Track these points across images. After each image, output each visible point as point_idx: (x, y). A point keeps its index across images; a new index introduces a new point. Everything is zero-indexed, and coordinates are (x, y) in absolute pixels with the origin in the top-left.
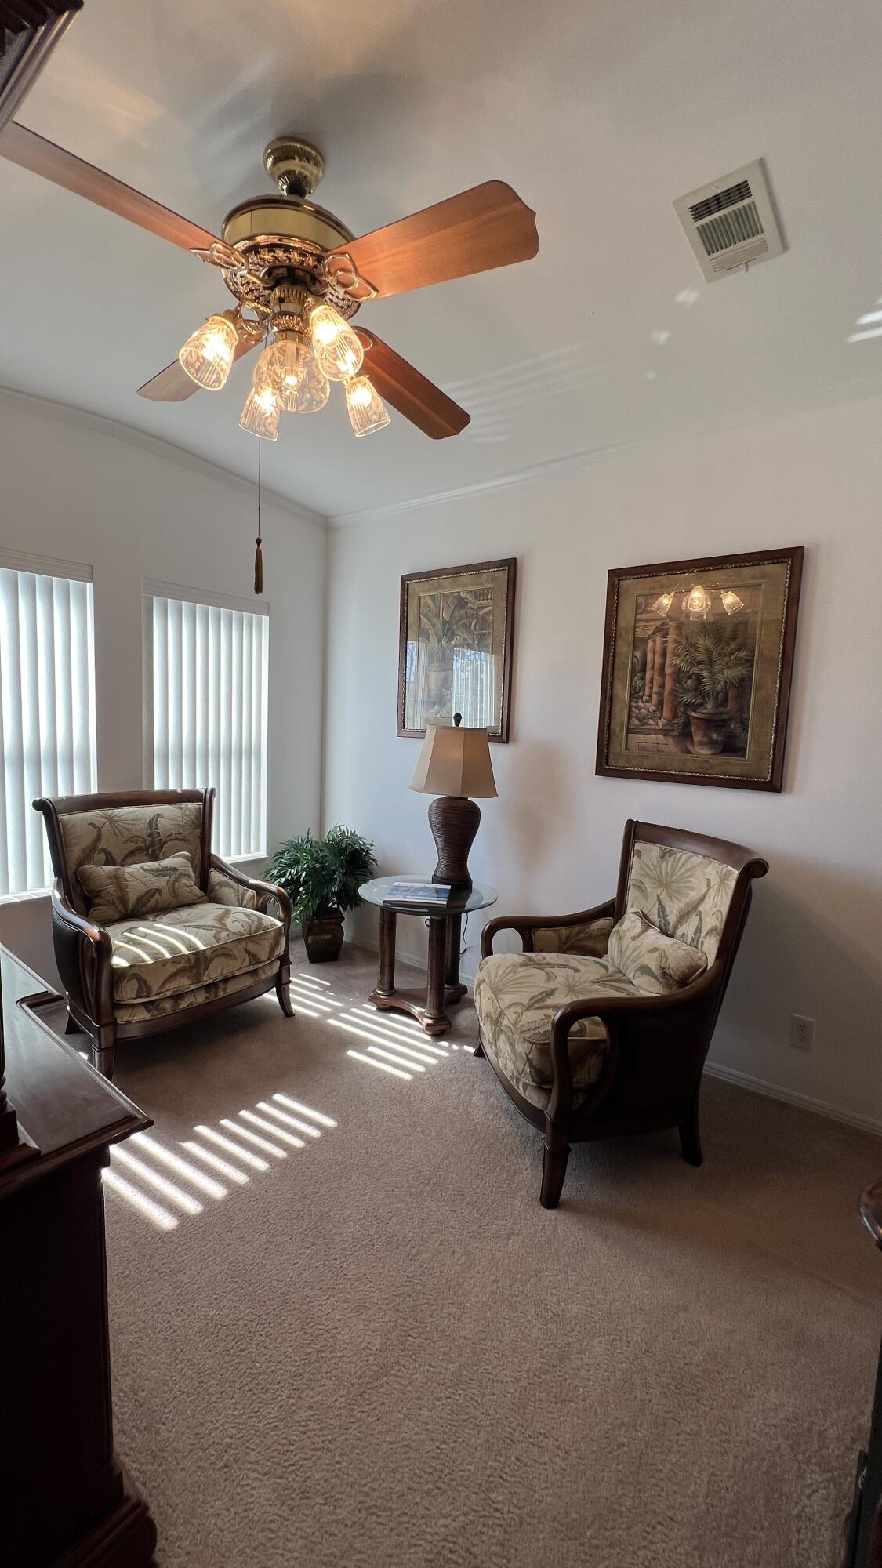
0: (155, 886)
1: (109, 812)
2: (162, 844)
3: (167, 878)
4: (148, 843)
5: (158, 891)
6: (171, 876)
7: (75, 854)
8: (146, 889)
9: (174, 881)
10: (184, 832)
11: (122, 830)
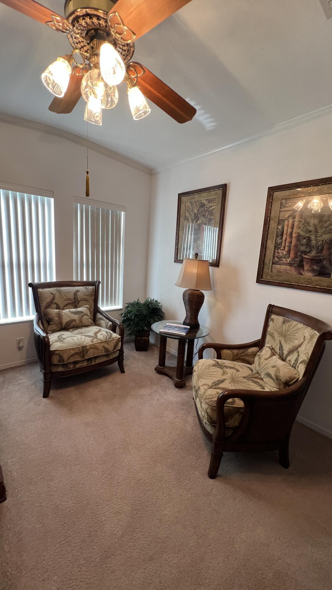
0: (73, 318)
1: (59, 288)
2: (79, 302)
3: (78, 315)
4: (73, 301)
5: (75, 320)
6: (80, 314)
7: (43, 304)
8: (69, 319)
9: (81, 317)
10: (87, 297)
11: (63, 296)
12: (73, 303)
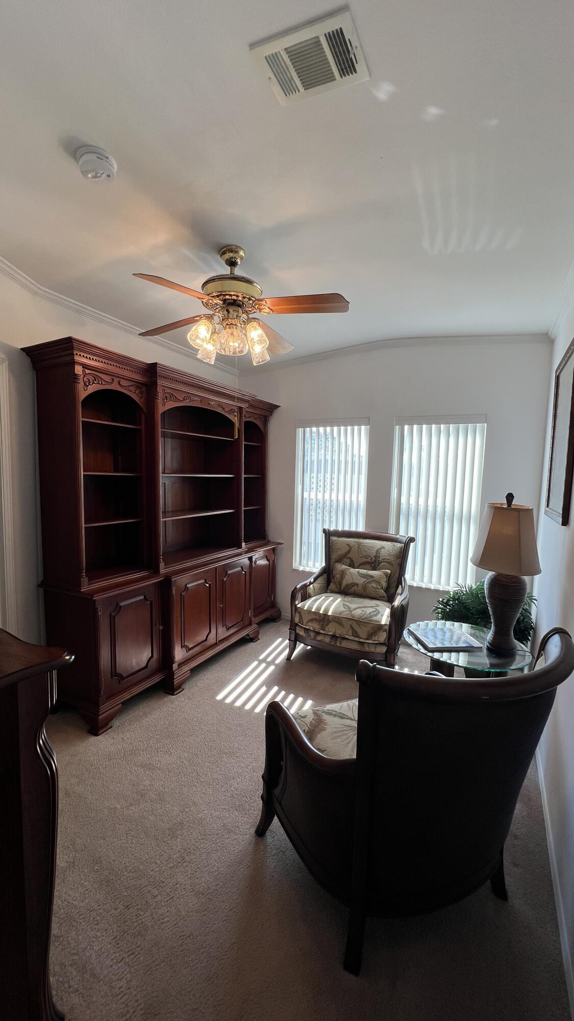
0: (358, 582)
1: (361, 540)
2: (379, 563)
3: (365, 580)
4: (373, 560)
5: (357, 585)
6: (368, 579)
7: (334, 556)
8: (352, 582)
9: (367, 583)
10: (392, 559)
11: (363, 551)
12: (372, 563)
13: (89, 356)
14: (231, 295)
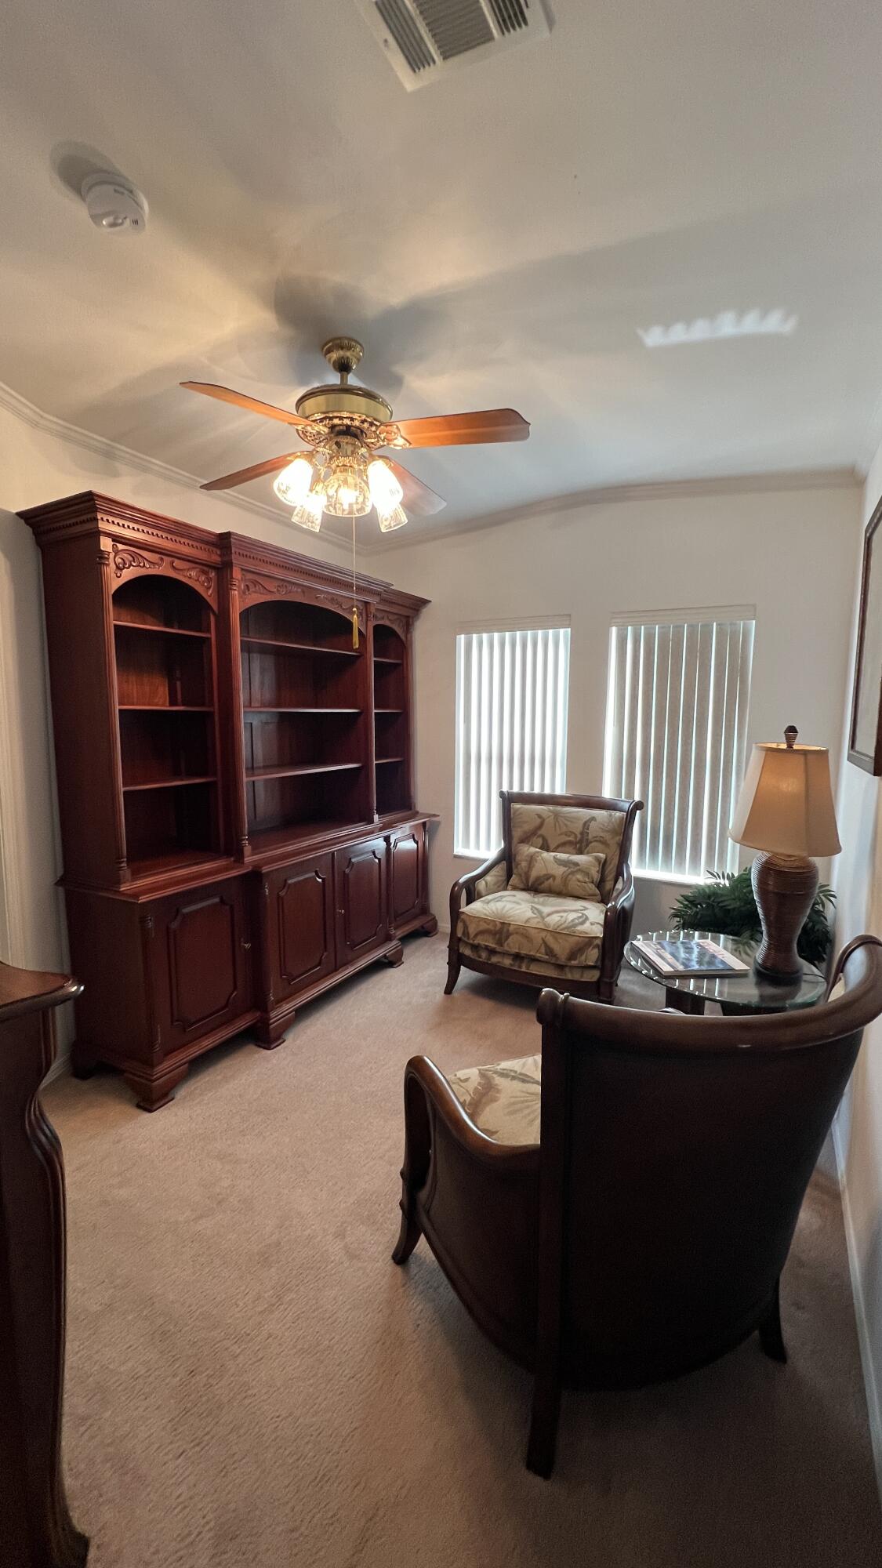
1: (559, 808)
2: (587, 843)
3: (566, 869)
4: (578, 839)
5: (554, 877)
6: (570, 868)
7: (517, 834)
8: (545, 872)
9: (569, 874)
10: (607, 836)
11: (562, 824)
12: (576, 843)
13: (121, 522)
14: (341, 418)
